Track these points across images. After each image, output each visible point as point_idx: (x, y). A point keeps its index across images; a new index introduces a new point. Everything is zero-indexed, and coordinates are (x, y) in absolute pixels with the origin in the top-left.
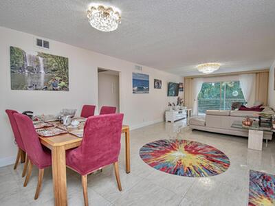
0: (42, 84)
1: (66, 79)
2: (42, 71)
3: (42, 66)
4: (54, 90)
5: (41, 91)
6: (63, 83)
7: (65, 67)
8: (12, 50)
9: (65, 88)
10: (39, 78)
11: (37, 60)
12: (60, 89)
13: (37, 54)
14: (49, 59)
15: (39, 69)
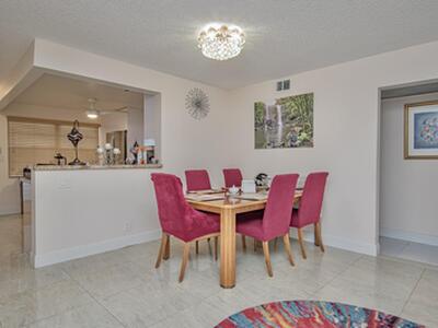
0: (279, 140)
1: (309, 129)
2: (280, 123)
3: (280, 116)
4: (292, 146)
5: (278, 149)
6: (304, 135)
7: (307, 110)
8: (257, 106)
9: (307, 143)
10: (276, 132)
11: (276, 109)
12: (300, 145)
13: (275, 102)
14: (288, 104)
15: (277, 121)
